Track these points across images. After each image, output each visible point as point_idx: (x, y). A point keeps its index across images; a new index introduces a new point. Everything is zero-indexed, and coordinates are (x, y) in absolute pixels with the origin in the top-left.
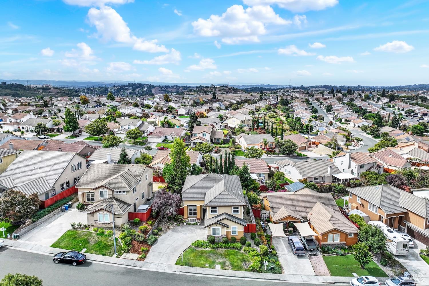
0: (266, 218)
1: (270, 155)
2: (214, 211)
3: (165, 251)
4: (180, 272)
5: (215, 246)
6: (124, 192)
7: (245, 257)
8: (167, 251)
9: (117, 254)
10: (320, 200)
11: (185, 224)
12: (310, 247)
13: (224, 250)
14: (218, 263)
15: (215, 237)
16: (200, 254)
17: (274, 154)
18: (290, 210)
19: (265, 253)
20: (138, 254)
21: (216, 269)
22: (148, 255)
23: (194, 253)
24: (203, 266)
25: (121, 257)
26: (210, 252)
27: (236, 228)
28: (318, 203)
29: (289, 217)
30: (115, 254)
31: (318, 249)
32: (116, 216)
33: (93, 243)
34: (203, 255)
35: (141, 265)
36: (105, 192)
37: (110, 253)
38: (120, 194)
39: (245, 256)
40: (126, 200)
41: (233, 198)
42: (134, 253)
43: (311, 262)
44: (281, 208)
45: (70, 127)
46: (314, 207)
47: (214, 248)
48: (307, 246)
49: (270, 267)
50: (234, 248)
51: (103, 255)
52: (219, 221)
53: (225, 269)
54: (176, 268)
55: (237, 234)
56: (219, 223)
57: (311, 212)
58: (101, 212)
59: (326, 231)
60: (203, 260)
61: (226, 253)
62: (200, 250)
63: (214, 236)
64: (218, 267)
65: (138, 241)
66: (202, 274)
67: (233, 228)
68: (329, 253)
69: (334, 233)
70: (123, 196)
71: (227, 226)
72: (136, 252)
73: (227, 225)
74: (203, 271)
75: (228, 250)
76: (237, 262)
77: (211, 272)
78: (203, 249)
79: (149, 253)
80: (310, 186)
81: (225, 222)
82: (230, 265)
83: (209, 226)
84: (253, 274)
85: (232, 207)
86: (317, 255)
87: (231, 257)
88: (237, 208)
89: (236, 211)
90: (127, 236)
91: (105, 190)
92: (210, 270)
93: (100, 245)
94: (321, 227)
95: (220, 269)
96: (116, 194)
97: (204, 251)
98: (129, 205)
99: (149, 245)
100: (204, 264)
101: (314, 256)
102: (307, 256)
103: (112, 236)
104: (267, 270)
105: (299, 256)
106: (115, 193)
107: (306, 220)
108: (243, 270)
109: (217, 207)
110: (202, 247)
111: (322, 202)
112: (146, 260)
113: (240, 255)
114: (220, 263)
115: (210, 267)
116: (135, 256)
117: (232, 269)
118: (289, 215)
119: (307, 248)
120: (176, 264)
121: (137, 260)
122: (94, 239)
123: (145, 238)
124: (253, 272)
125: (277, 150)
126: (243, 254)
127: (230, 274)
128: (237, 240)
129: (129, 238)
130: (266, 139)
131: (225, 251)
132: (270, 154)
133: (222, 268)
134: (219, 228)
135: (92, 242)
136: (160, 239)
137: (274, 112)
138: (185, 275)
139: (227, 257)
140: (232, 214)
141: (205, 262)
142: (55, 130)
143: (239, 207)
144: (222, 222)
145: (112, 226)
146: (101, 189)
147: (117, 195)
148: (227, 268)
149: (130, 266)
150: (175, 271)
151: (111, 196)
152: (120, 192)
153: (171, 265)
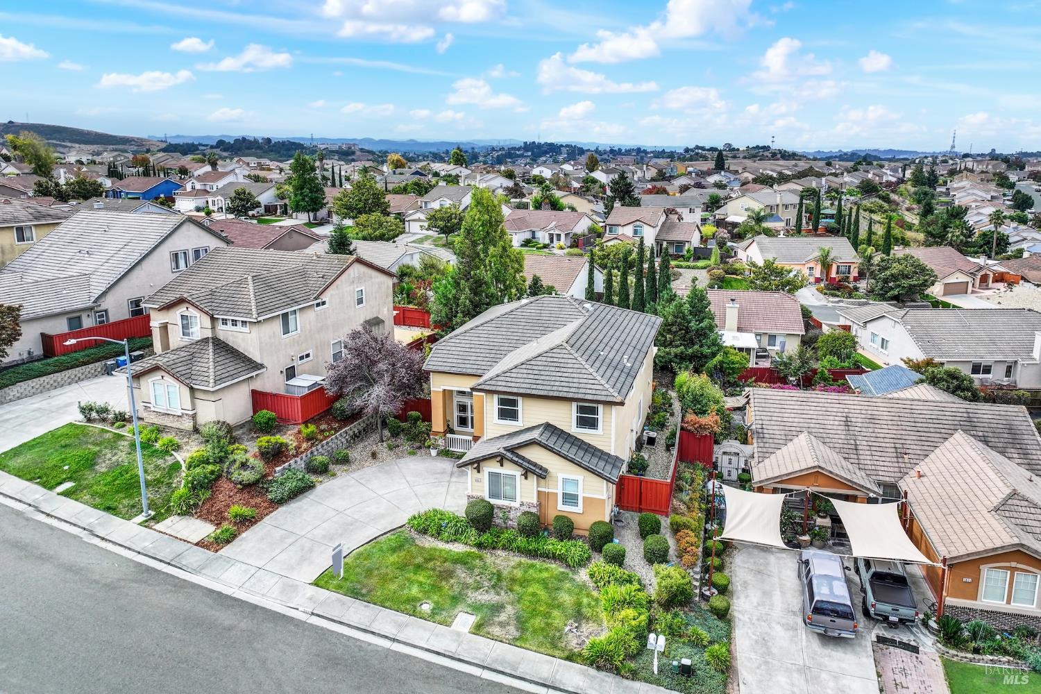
0: (740, 471)
1: (837, 299)
2: (508, 411)
3: (310, 528)
4: (313, 614)
5: (486, 537)
6: (244, 323)
7: (585, 600)
8: (315, 532)
9: (153, 513)
10: (969, 426)
11: (434, 453)
12: (885, 608)
13: (516, 559)
14: (469, 606)
15: (492, 507)
16: (419, 560)
17: (850, 297)
18: (828, 450)
19: (676, 599)
20: (217, 524)
21: (454, 627)
22: (244, 535)
23: (403, 553)
24: (409, 606)
25: (158, 527)
26: (462, 560)
27: (576, 482)
28: (959, 436)
29: (817, 474)
30: (143, 514)
31: (925, 624)
32: (198, 395)
33: (104, 470)
34: (430, 565)
35: (195, 565)
36: (193, 320)
37: (133, 506)
38: (234, 328)
39: (588, 595)
40: (251, 350)
41: (584, 371)
42: (206, 519)
43: (879, 675)
44: (796, 440)
45: (303, 199)
46: (937, 451)
47: (480, 546)
48: (871, 599)
49: (675, 663)
50: (554, 557)
51: (108, 509)
52: (512, 450)
53: (488, 636)
54: (308, 595)
55: (579, 509)
56: (511, 455)
57: (923, 467)
58: (157, 376)
59: (972, 549)
60: (421, 584)
61: (519, 574)
62: (427, 545)
63: (493, 501)
64: (464, 621)
65: (235, 483)
66: (386, 637)
67: (565, 481)
68: (976, 651)
69: (1014, 564)
70: (241, 335)
71: (541, 473)
72: (213, 518)
73: (541, 468)
74: (400, 626)
75: (530, 562)
76: (547, 615)
77: (426, 635)
78: (441, 545)
79: (257, 528)
80: (942, 379)
81: (536, 455)
82: (513, 622)
83: (477, 463)
84: (594, 677)
85: (574, 405)
86: (915, 650)
87: (530, 590)
88: (594, 411)
89: (588, 419)
90: (208, 463)
91: (192, 312)
92: (425, 630)
93: (114, 480)
94: (950, 531)
95: (466, 630)
96: (224, 327)
97: (441, 551)
98: (259, 366)
99: (272, 501)
100: (415, 600)
101: (898, 650)
102: (869, 645)
103: (172, 455)
104: (660, 671)
105: (827, 639)
106: (220, 327)
107: (891, 493)
108: (557, 653)
109: (520, 400)
110: (438, 534)
111: (981, 434)
112: (226, 551)
113: (569, 592)
114: (476, 608)
115: (432, 616)
116: (200, 529)
117: (513, 642)
118: (816, 464)
119: (872, 611)
120: (316, 584)
121: (197, 544)
122: (114, 459)
123: (264, 476)
124: (599, 668)
125: (863, 285)
126: (583, 587)
127: (496, 660)
128: (576, 532)
129: (210, 467)
130: (827, 248)
131: (520, 564)
132: (838, 296)
133: (478, 629)
134: (513, 477)
135: (103, 465)
136: (324, 486)
137: (886, 199)
138: (322, 629)
139: (517, 588)
140: (573, 429)
141: (425, 593)
142: (279, 211)
143: (601, 408)
144: (523, 452)
145: (188, 425)
146: (182, 310)
147: (227, 333)
148: (496, 630)
149: (161, 561)
150: (297, 609)
151: (209, 334)
152: (234, 323)
153: (298, 583)
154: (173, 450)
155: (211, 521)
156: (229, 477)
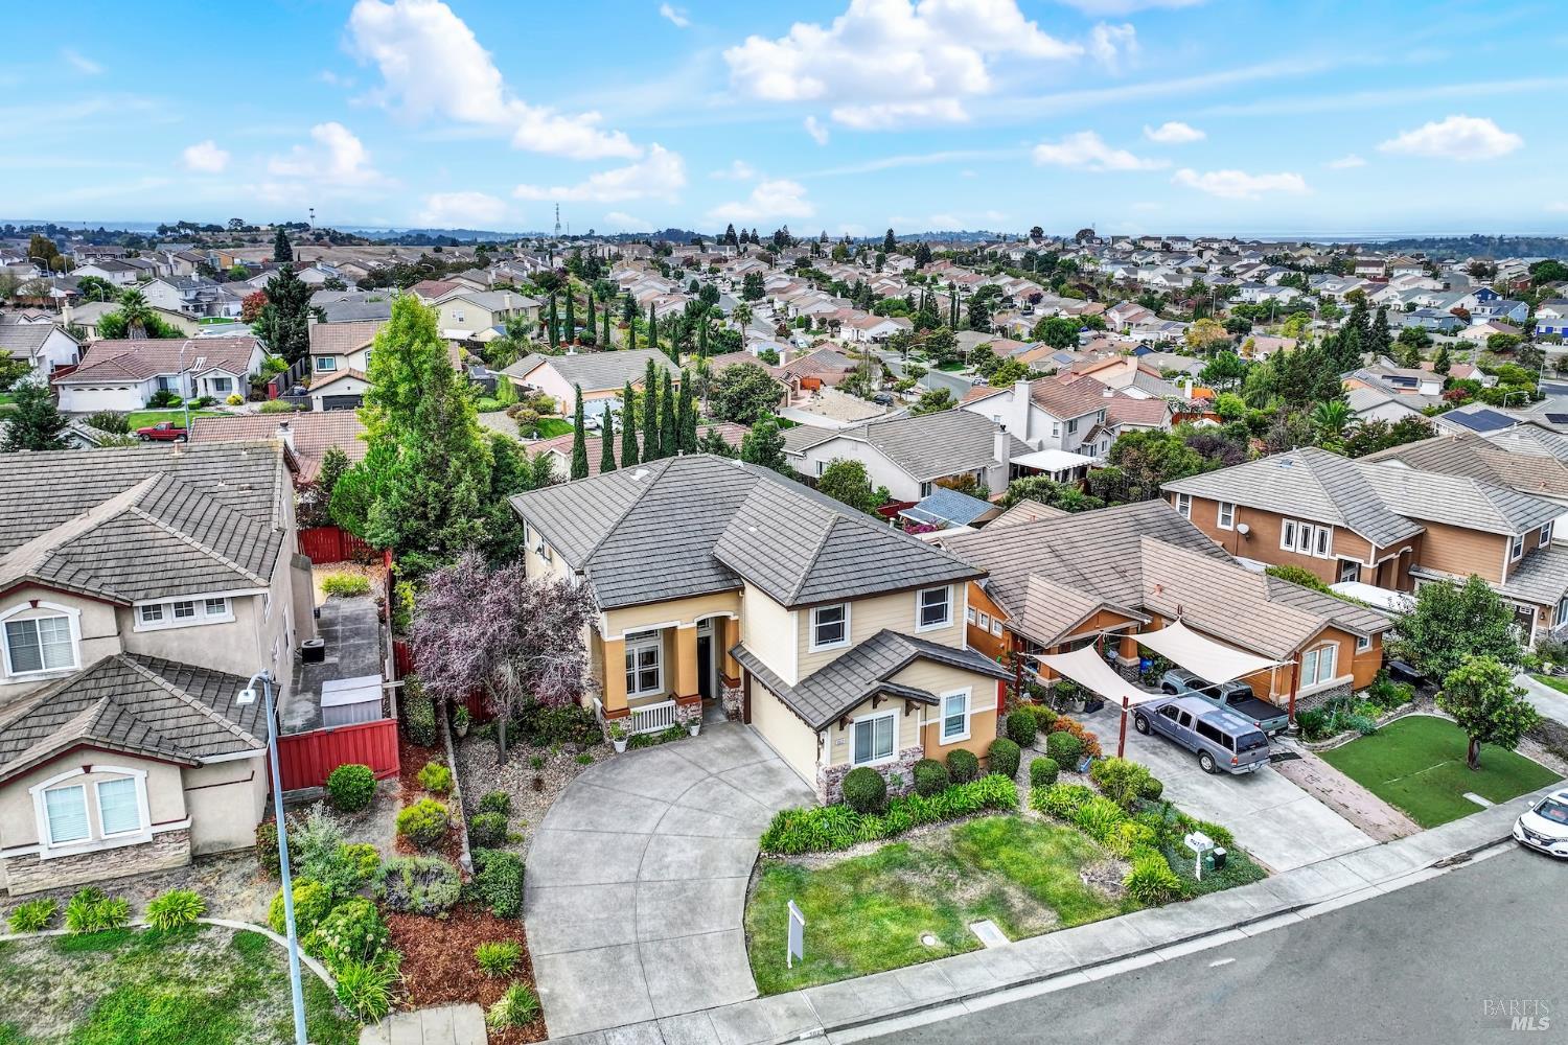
2: (830, 628)
3: (628, 925)
4: (827, 1031)
6: (215, 603)
7: (1065, 840)
8: (645, 924)
10: (1144, 529)
11: (620, 746)
14: (970, 912)
16: (845, 887)
20: (476, 999)
21: (987, 946)
22: (541, 991)
23: (813, 891)
26: (889, 862)
27: (962, 699)
28: (1148, 542)
32: (197, 779)
36: (53, 625)
38: (185, 621)
39: (1062, 833)
40: (238, 657)
43: (1306, 791)
44: (1031, 584)
46: (1144, 561)
47: (892, 833)
49: (1209, 858)
52: (886, 679)
53: (1032, 933)
54: (781, 1013)
55: (967, 734)
56: (893, 687)
57: (1150, 580)
58: (67, 771)
59: (1299, 639)
60: (889, 917)
61: (970, 845)
62: (828, 865)
63: (868, 765)
64: (989, 933)
65: (430, 914)
67: (951, 700)
68: (1327, 736)
69: (1323, 642)
70: (207, 632)
73: (925, 692)
75: (963, 825)
76: (1053, 876)
77: (979, 972)
78: (845, 856)
79: (545, 969)
83: (841, 719)
85: (920, 594)
86: (1296, 756)
87: (1003, 857)
88: (943, 596)
89: (935, 609)
90: (339, 900)
91: (52, 606)
92: (971, 966)
94: (1257, 630)
95: (1005, 941)
96: (152, 625)
97: (854, 862)
99: (505, 918)
100: (908, 940)
101: (1288, 762)
102: (1269, 767)
103: (208, 927)
104: (1205, 877)
106: (142, 625)
108: (1108, 912)
109: (847, 607)
110: (828, 843)
112: (556, 1028)
113: (1040, 839)
114: (980, 910)
115: (953, 945)
117: (1063, 924)
120: (766, 992)
123: (460, 879)
124: (1159, 904)
126: (1044, 826)
127: (1081, 954)
128: (980, 765)
129: (353, 907)
131: (955, 832)
133: (1013, 931)
134: (889, 719)
136: (533, 860)
139: (987, 863)
140: (918, 629)
141: (907, 924)
143: (950, 590)
144: (902, 678)
145: (175, 855)
146: (13, 610)
147: (162, 634)
148: (1032, 922)
150: (798, 1039)
151: (113, 648)
152: (183, 609)
153: (741, 1006)
154: (199, 915)
155: (452, 999)
156: (407, 907)
